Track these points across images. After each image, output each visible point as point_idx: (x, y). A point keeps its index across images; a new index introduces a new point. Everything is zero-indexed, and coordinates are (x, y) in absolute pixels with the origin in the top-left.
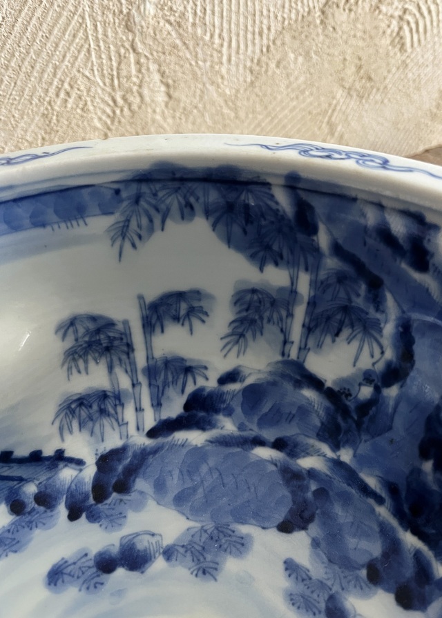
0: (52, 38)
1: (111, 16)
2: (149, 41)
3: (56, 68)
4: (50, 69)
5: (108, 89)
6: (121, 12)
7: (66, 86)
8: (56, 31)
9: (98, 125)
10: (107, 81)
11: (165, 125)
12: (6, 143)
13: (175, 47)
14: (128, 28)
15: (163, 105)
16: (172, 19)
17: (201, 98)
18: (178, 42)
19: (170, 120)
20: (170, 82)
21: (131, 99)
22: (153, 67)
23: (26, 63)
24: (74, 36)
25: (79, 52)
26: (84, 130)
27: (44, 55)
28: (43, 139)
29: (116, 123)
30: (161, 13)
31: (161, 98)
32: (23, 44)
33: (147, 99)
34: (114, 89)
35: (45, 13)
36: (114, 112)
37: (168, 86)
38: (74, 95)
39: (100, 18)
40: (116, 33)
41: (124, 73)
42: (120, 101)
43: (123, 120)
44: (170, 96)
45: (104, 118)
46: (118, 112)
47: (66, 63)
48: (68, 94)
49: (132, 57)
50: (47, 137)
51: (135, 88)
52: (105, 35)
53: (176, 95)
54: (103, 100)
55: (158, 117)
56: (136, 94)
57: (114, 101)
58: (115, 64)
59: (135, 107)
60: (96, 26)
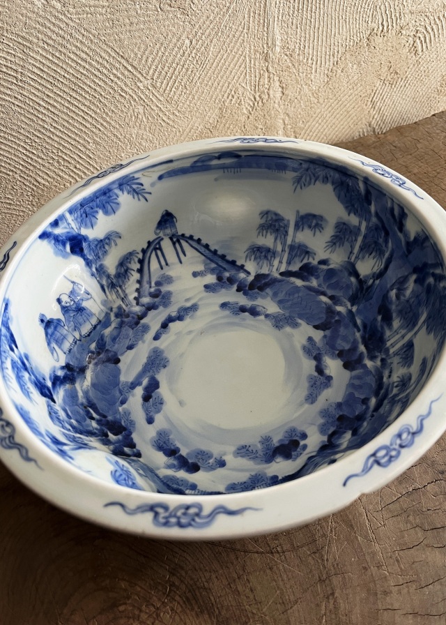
0: (230, 69)
1: (258, 55)
2: (276, 66)
3: (229, 83)
4: (226, 85)
5: (253, 92)
6: (263, 52)
7: (233, 92)
8: (231, 65)
9: (246, 112)
10: (253, 88)
11: (279, 110)
12: (200, 125)
13: (288, 67)
14: (266, 60)
15: (279, 98)
16: (288, 53)
17: (300, 93)
18: (290, 65)
19: (282, 107)
20: (284, 85)
21: (263, 96)
22: (276, 78)
23: (216, 82)
24: (240, 67)
25: (241, 74)
26: (238, 115)
27: (225, 78)
28: (218, 121)
29: (254, 110)
30: (283, 51)
31: (279, 95)
32: (216, 73)
33: (272, 96)
34: (255, 93)
35: (228, 56)
36: (254, 104)
37: (283, 88)
38: (236, 97)
39: (253, 57)
40: (260, 63)
41: (261, 83)
42: (258, 98)
43: (258, 108)
44: (283, 94)
45: (249, 108)
46: (256, 104)
47: (234, 81)
48: (233, 97)
49: (266, 74)
50: (219, 120)
51: (266, 91)
52: (255, 65)
53: (286, 92)
54: (249, 98)
55: (276, 105)
56: (266, 94)
57: (255, 99)
58: (257, 79)
59: (265, 101)
60: (251, 61)
